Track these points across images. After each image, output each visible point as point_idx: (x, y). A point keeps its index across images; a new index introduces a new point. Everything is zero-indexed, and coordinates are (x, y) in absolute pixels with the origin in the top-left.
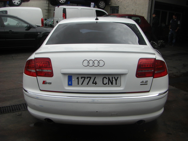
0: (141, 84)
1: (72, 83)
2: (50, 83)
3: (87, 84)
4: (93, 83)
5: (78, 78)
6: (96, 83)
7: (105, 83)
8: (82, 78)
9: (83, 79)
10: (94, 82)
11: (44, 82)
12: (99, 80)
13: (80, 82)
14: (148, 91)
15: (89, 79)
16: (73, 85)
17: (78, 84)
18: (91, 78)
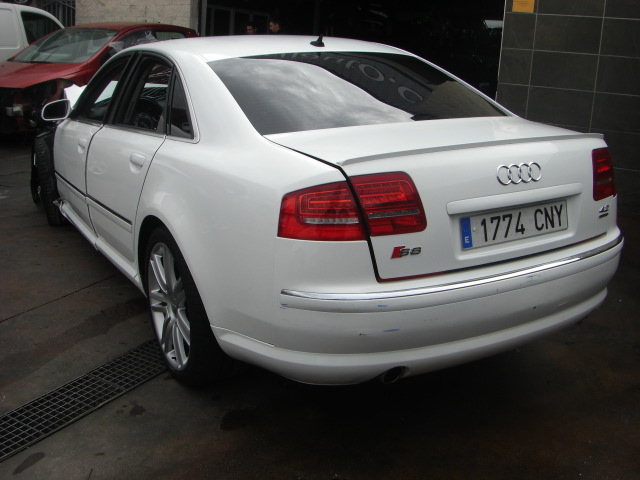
0: (601, 217)
1: (470, 239)
2: (417, 251)
3: (506, 236)
4: (517, 230)
5: (484, 223)
6: (522, 230)
7: (539, 226)
8: (492, 220)
9: (495, 222)
10: (520, 227)
11: (398, 253)
12: (527, 220)
13: (490, 235)
14: (604, 234)
15: (507, 219)
16: (474, 246)
17: (486, 240)
18: (510, 216)
